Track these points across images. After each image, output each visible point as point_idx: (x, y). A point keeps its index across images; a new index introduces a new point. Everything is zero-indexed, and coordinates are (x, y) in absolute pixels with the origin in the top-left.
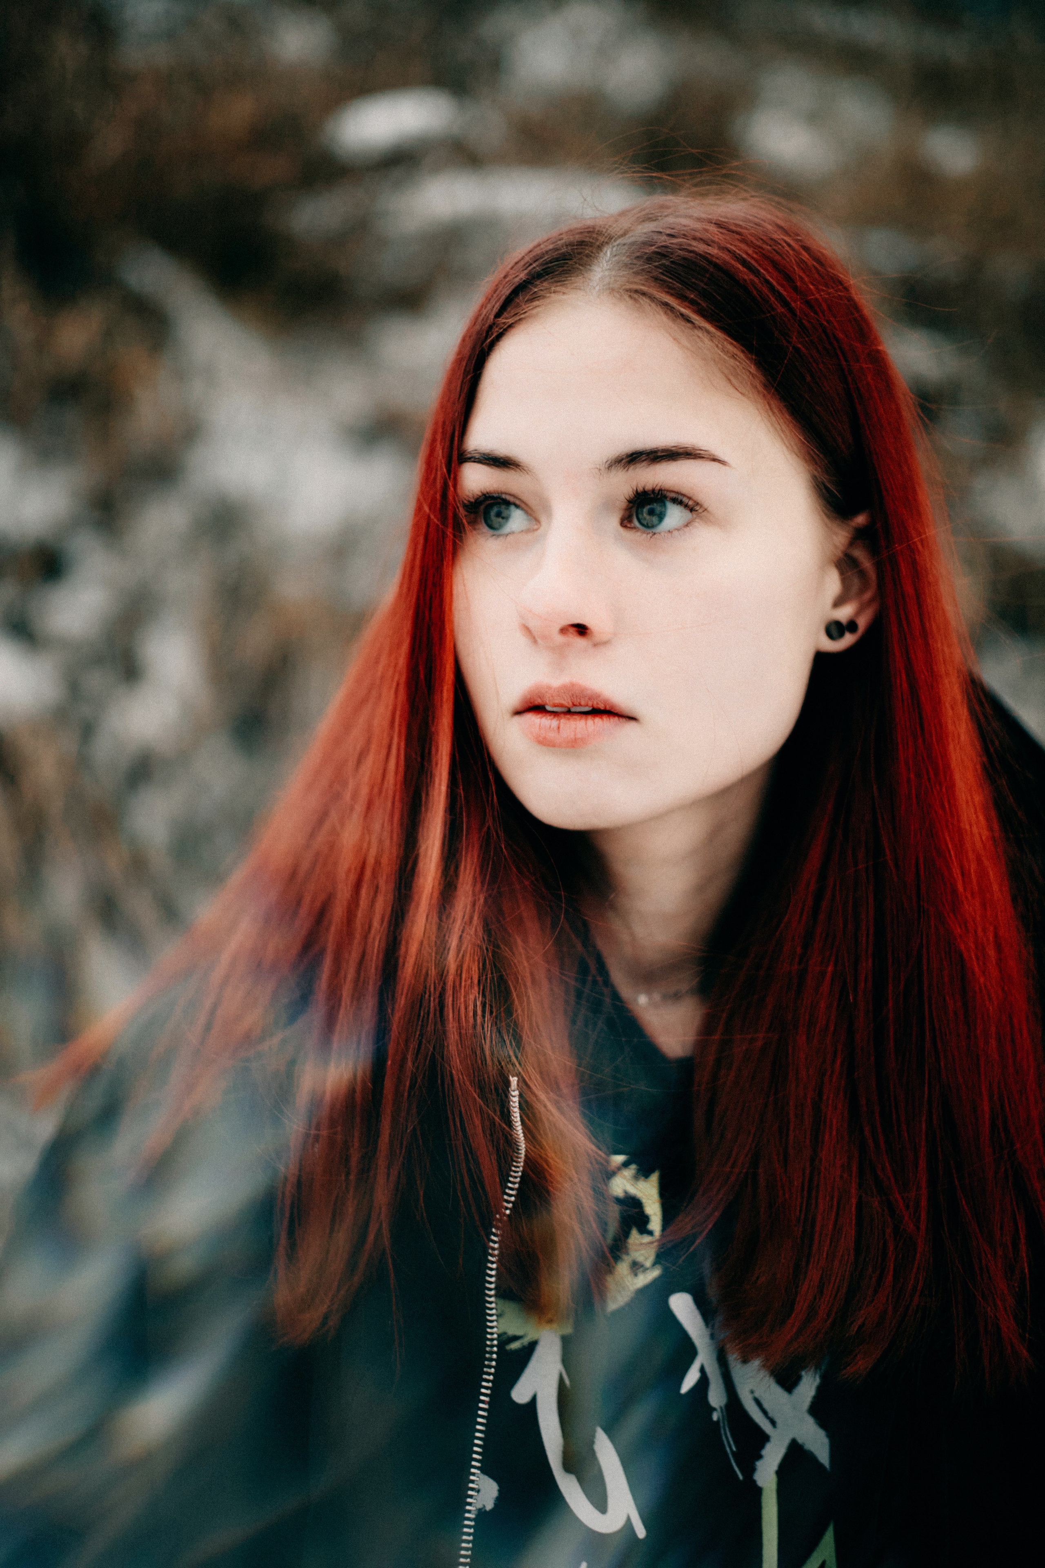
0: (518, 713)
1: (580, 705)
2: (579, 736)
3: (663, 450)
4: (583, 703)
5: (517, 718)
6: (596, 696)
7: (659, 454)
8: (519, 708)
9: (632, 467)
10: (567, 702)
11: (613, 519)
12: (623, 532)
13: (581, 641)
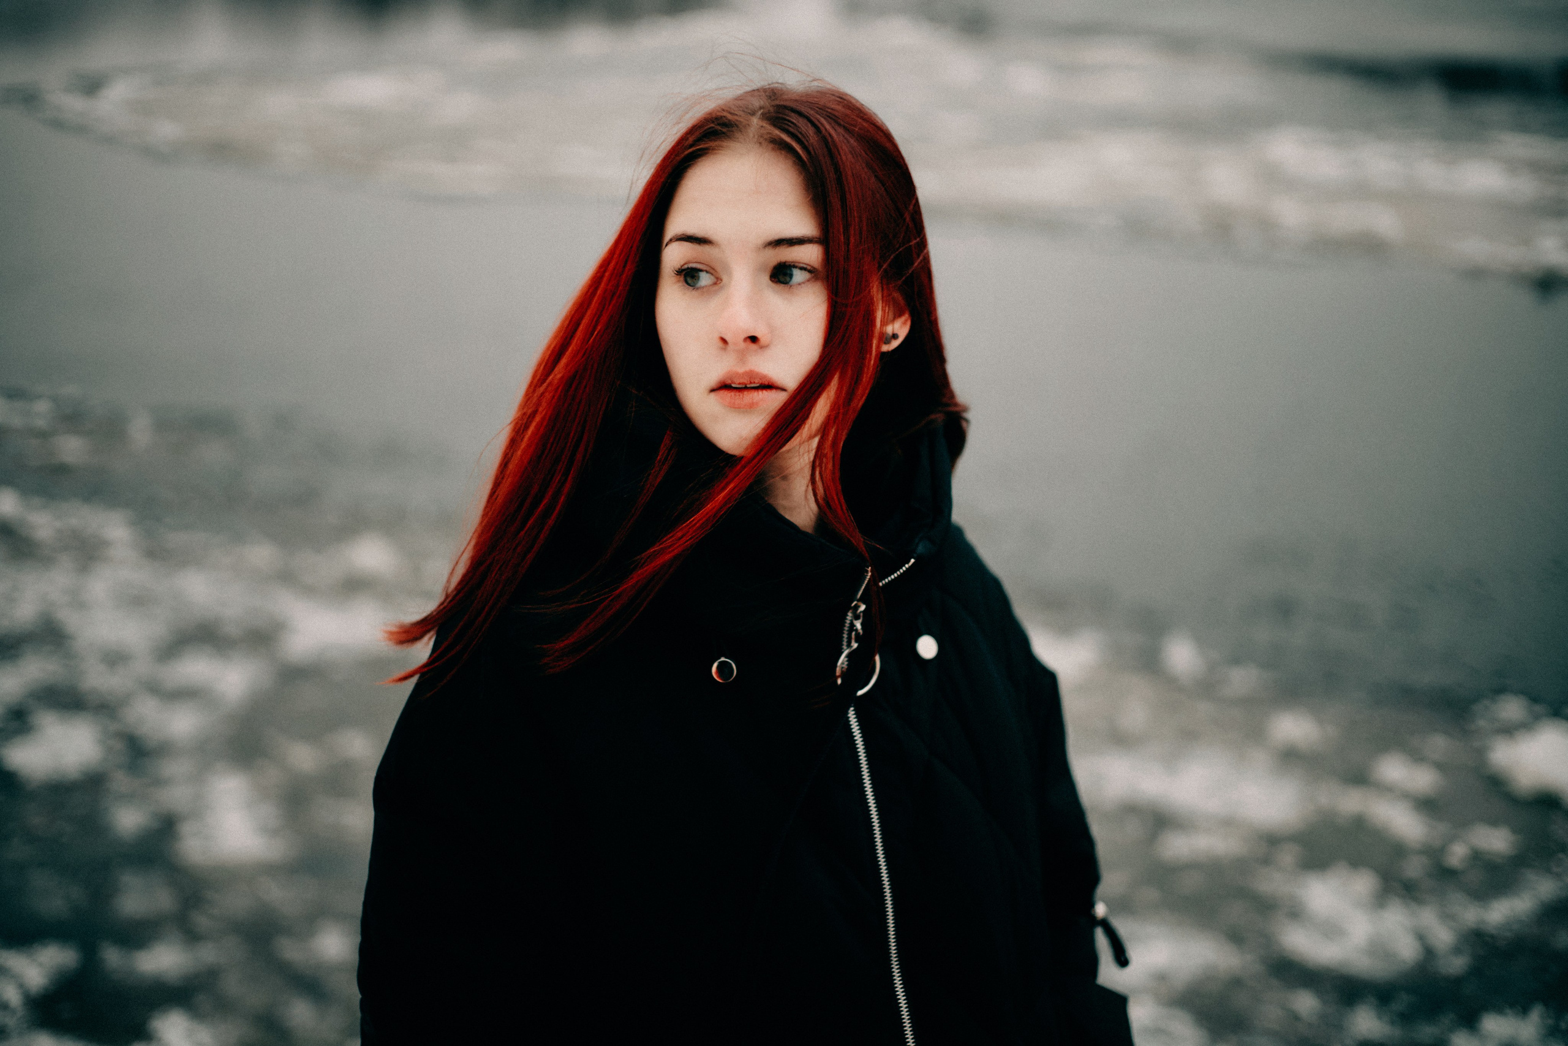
0: (713, 390)
1: (754, 383)
2: (755, 401)
3: (796, 239)
4: (756, 381)
5: (713, 395)
6: (765, 377)
7: (794, 241)
8: (715, 387)
9: (778, 248)
10: (745, 380)
11: (765, 278)
12: (773, 285)
13: (753, 346)
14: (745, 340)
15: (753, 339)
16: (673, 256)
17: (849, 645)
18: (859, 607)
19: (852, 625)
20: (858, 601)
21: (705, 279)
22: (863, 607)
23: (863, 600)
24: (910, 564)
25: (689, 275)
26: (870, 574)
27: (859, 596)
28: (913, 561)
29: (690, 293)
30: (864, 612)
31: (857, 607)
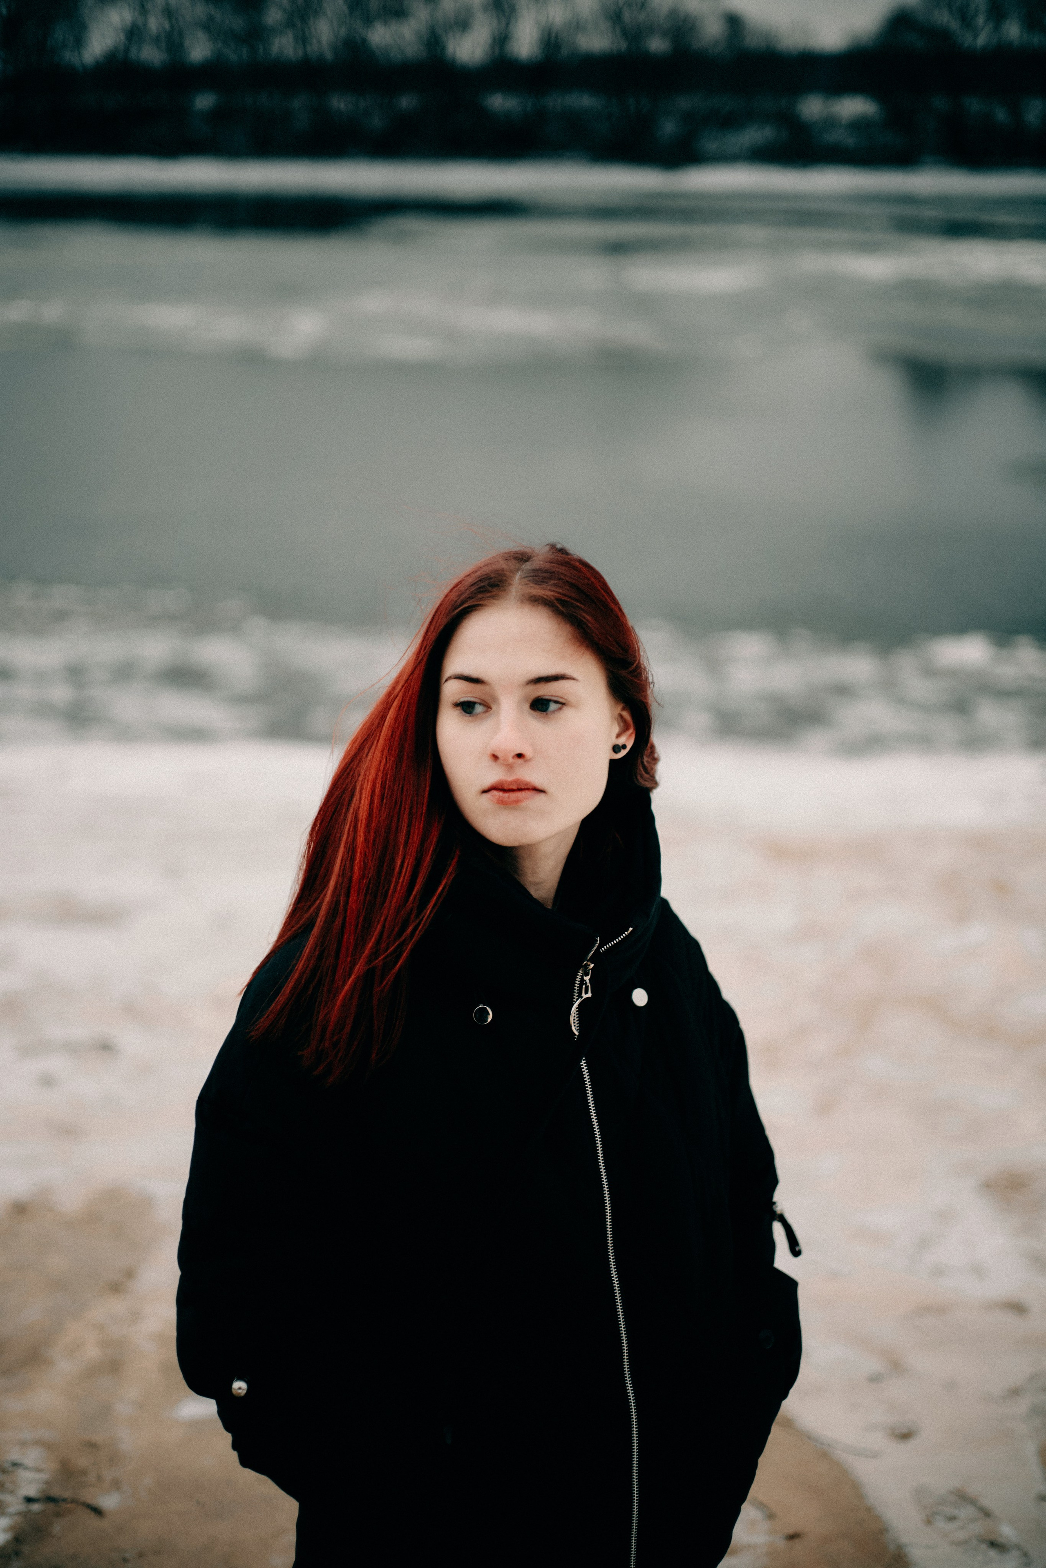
0: (485, 791)
2: (519, 799)
3: (551, 676)
4: (519, 786)
5: (485, 794)
6: (529, 783)
7: (548, 678)
8: (487, 789)
9: (537, 684)
10: (515, 786)
11: (527, 706)
12: (532, 712)
13: (520, 761)
14: (513, 757)
15: (520, 756)
16: (451, 691)
17: (580, 996)
18: (589, 965)
19: (582, 980)
20: (588, 961)
21: (479, 709)
22: (592, 965)
23: (592, 960)
24: (629, 932)
25: (466, 707)
26: (599, 942)
27: (588, 958)
28: (631, 929)
29: (467, 718)
30: (592, 969)
31: (587, 965)
